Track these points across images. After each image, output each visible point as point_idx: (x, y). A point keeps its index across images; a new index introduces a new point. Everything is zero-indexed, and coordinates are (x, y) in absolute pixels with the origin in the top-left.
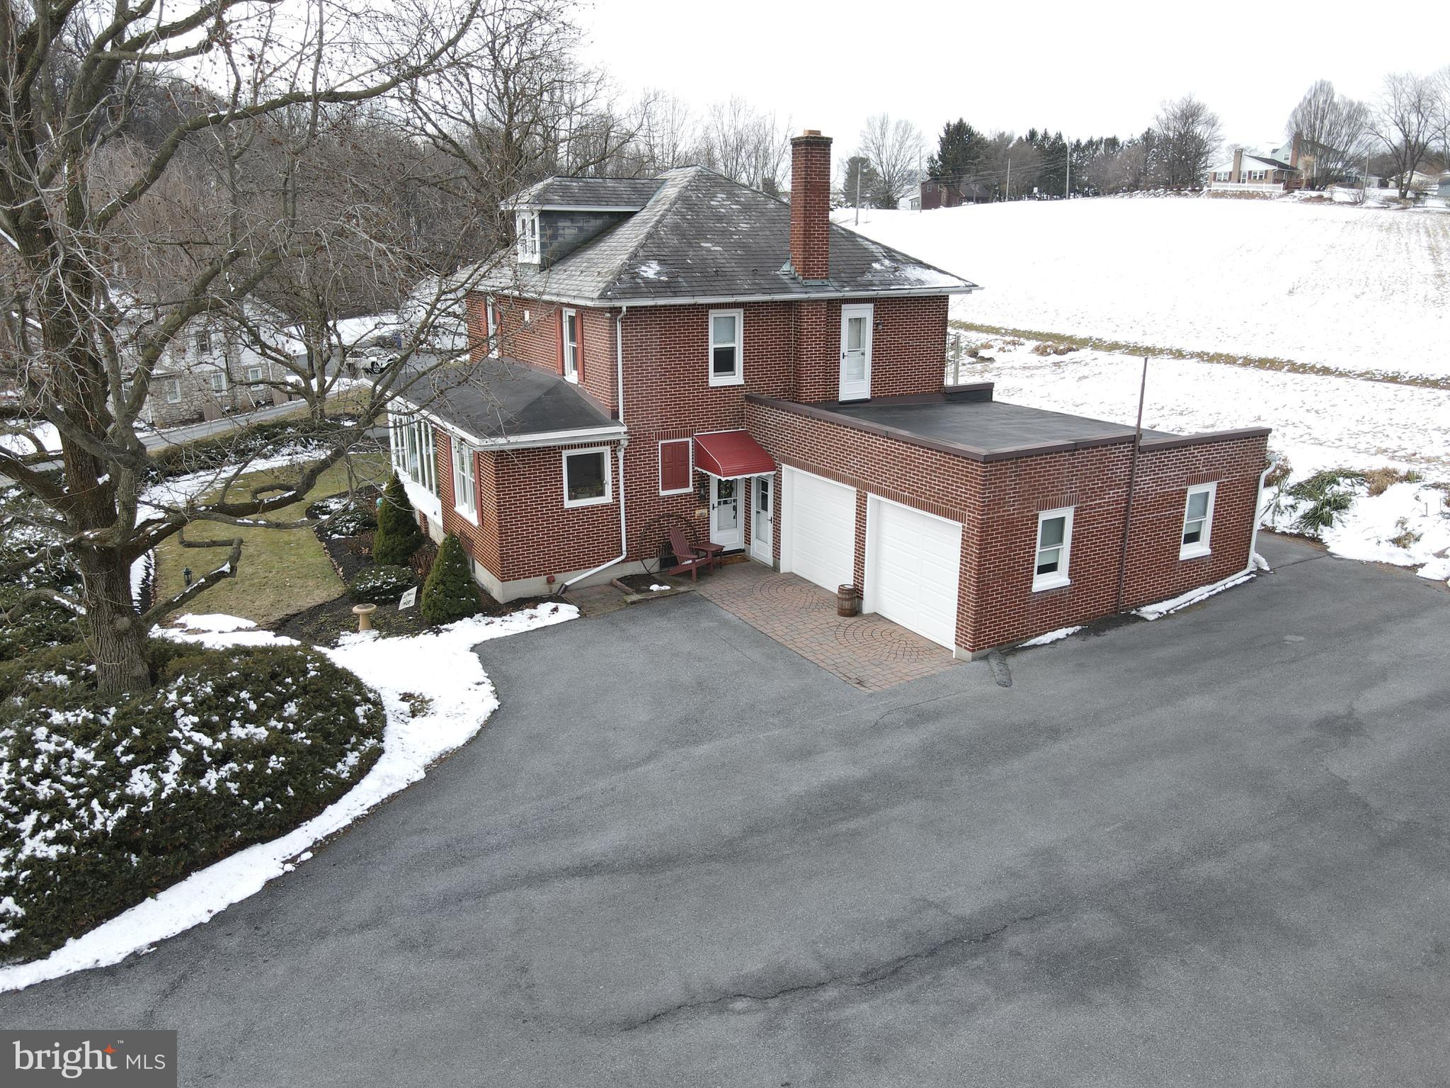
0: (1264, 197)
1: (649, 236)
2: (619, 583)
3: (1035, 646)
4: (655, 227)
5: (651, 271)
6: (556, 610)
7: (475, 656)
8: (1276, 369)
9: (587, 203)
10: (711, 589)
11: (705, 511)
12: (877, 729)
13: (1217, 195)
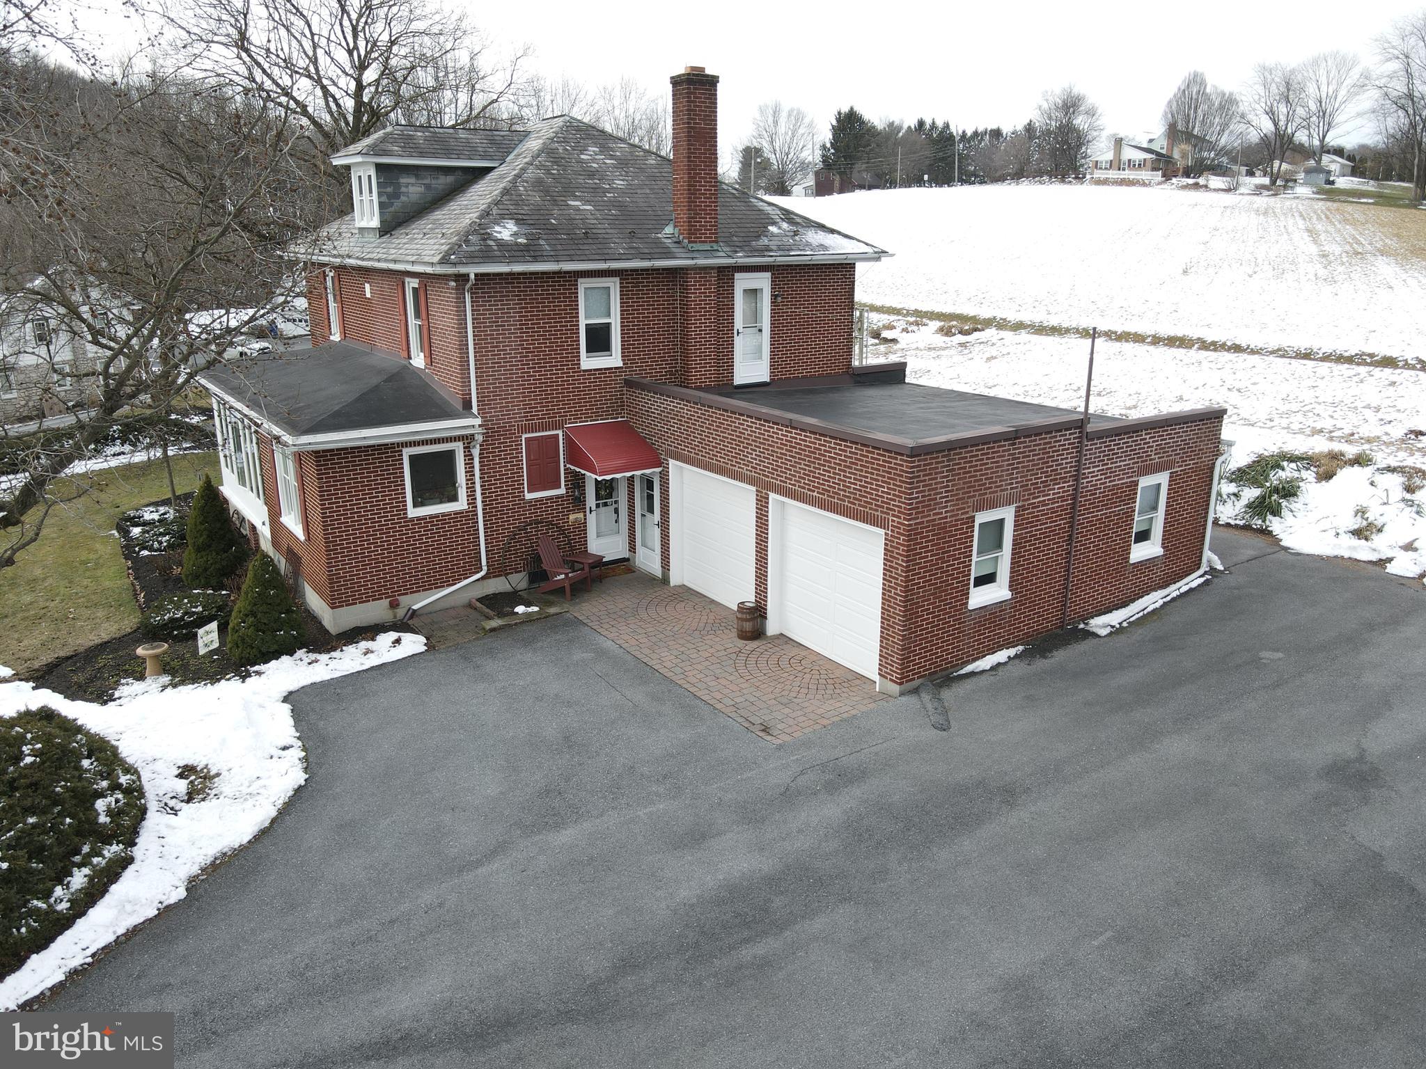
0: (1144, 184)
1: (506, 192)
2: (478, 604)
3: (972, 674)
4: (513, 182)
5: (506, 231)
6: (398, 641)
7: (287, 708)
8: (1186, 347)
9: (434, 155)
10: (588, 609)
11: (581, 515)
12: (789, 797)
13: (1099, 182)
